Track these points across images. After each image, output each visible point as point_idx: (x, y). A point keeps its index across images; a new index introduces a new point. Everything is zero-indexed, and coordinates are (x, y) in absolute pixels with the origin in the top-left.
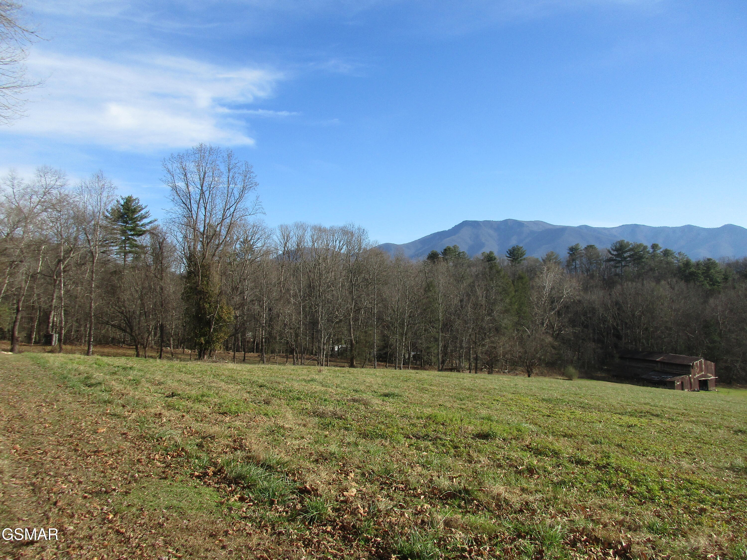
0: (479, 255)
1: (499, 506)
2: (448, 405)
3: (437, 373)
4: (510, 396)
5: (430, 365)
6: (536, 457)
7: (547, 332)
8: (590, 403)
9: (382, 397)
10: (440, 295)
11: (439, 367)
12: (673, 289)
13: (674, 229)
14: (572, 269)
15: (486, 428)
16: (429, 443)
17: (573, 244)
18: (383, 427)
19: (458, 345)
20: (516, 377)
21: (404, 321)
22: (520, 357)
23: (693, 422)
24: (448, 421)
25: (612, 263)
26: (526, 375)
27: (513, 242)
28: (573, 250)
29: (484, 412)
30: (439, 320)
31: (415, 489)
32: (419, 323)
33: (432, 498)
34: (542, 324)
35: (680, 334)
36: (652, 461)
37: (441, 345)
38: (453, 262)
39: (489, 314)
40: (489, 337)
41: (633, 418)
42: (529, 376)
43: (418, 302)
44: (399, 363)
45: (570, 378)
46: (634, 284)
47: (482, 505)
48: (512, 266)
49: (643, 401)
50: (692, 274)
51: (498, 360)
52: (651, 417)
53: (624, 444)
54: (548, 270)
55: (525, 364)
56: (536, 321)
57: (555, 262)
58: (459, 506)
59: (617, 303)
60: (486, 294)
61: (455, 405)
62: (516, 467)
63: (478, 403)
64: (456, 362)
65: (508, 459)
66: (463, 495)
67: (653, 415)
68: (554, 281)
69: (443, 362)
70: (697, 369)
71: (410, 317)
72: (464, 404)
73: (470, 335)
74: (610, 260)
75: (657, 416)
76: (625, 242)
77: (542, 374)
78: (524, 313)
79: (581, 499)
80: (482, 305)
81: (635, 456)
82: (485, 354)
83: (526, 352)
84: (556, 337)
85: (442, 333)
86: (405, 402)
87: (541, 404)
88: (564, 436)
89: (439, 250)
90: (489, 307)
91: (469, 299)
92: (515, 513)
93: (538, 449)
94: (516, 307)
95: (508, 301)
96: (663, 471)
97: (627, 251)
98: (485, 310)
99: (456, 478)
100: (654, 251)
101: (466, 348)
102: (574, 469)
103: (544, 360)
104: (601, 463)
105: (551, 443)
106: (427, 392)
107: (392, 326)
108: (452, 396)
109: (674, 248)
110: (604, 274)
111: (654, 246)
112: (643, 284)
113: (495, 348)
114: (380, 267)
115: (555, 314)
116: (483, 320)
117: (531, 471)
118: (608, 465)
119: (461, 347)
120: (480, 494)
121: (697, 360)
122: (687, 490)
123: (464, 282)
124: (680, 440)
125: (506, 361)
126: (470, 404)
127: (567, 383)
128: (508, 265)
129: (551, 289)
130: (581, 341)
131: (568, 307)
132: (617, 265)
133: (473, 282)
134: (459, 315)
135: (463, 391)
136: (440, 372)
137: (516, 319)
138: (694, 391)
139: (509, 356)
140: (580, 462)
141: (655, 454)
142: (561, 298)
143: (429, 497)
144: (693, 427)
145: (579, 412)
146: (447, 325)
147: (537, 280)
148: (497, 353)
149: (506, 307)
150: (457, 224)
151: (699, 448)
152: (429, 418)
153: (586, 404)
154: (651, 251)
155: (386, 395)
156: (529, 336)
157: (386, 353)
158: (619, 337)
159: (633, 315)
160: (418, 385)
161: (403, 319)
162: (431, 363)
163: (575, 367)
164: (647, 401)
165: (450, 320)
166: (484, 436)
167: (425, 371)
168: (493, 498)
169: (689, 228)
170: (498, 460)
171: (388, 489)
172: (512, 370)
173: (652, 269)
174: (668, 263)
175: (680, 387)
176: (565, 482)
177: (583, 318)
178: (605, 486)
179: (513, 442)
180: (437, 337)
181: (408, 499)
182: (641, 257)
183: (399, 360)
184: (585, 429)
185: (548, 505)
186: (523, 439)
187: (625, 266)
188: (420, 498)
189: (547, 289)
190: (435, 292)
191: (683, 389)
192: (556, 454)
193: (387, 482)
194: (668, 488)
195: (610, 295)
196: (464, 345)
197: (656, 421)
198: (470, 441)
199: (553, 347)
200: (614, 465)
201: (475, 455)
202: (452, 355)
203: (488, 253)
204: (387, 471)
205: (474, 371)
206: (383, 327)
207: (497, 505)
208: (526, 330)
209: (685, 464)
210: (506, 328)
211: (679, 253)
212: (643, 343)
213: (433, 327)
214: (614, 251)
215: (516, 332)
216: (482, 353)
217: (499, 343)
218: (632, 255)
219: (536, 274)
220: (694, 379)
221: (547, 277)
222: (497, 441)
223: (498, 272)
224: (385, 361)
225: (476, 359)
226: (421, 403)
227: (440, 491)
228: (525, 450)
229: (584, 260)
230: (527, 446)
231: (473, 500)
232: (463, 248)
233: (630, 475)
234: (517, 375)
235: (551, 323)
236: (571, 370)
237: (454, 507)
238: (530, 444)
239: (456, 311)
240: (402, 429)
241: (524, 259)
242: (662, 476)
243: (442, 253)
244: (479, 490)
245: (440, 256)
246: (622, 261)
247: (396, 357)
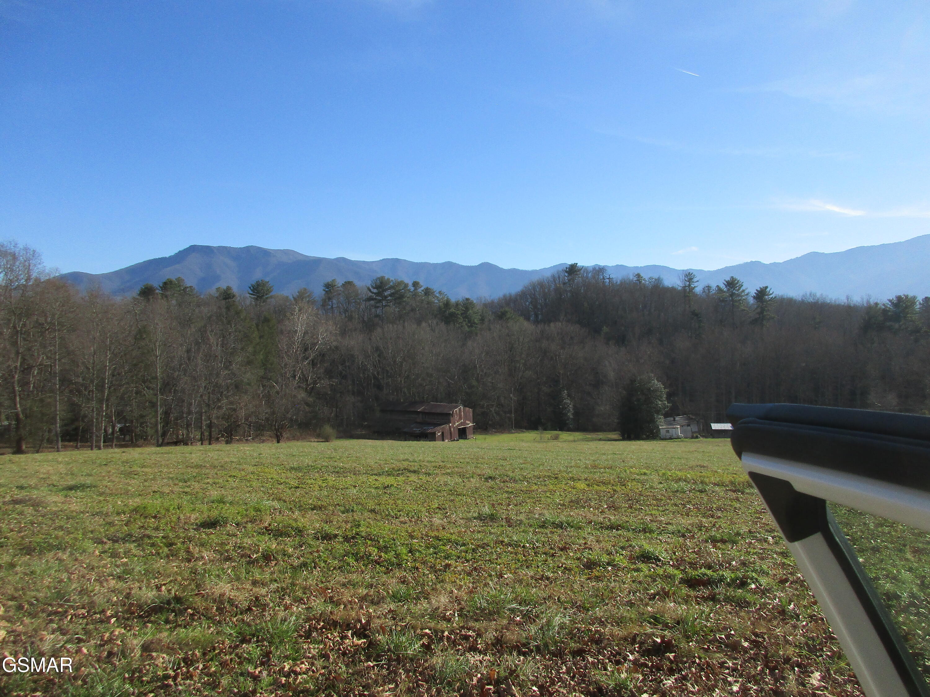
0: (213, 291)
1: (220, 610)
2: (166, 490)
3: (154, 449)
4: (251, 469)
5: (145, 440)
6: (276, 539)
7: (299, 387)
8: (346, 466)
9: (65, 492)
10: (158, 344)
11: (158, 441)
12: (434, 331)
13: (435, 266)
14: (328, 309)
15: (215, 514)
16: (132, 546)
17: (329, 280)
18: (61, 533)
19: (185, 410)
20: (262, 445)
21: (104, 382)
22: (267, 419)
23: (448, 474)
24: (163, 512)
25: (372, 302)
26: (275, 441)
27: (257, 275)
28: (329, 287)
29: (215, 493)
30: (156, 378)
31: (103, 611)
32: (128, 383)
33: (128, 619)
34: (294, 377)
35: (441, 380)
36: (405, 523)
37: (160, 411)
38: (176, 300)
39: (226, 368)
40: (227, 398)
41: (390, 478)
42: (278, 442)
43: (125, 355)
44: (98, 441)
45: (327, 440)
46: (395, 326)
47: (198, 613)
48: (256, 305)
49: (402, 457)
50: (453, 315)
51: (239, 426)
52: (408, 474)
53: (377, 508)
54: (300, 310)
55: (273, 428)
56: (286, 373)
57: (308, 302)
58: (167, 622)
59: (377, 349)
60: (223, 341)
61: (176, 489)
62: (250, 557)
63: (208, 483)
64: (182, 432)
65: (239, 547)
66: (173, 605)
67: (410, 471)
68: (307, 324)
69: (164, 434)
70: (456, 417)
71: (113, 376)
72: (189, 487)
73: (201, 396)
74: (370, 299)
75: (414, 472)
76: (386, 278)
77: (294, 438)
78: (272, 364)
79: (324, 580)
80: (216, 356)
81: (388, 520)
82: (222, 418)
83: (273, 413)
84: (310, 392)
85: (162, 394)
86: (101, 494)
87: (289, 475)
88: (313, 509)
89: (156, 283)
90: (226, 359)
91: (199, 349)
92: (241, 613)
93: (279, 530)
94: (262, 357)
95: (250, 349)
96: (414, 532)
97: (387, 289)
98: (221, 362)
99: (164, 584)
100: (416, 289)
101: (196, 413)
102: (319, 546)
103: (296, 420)
104: (350, 534)
105: (296, 520)
106: (136, 477)
107: (85, 390)
108: (172, 478)
109: (435, 287)
110: (364, 315)
111: (415, 284)
112: (404, 327)
113: (235, 410)
114: (63, 306)
115: (309, 364)
116: (218, 375)
117: (267, 557)
118: (358, 534)
119: (190, 412)
120: (198, 599)
121: (456, 407)
122: (435, 548)
123: (192, 326)
124: (435, 495)
125: (250, 425)
126: (197, 485)
127: (322, 446)
128: (251, 304)
129: (304, 333)
130: (339, 395)
131: (324, 355)
132: (378, 305)
133: (205, 326)
134: (185, 371)
135: (189, 470)
136: (158, 448)
137: (261, 372)
138: (454, 440)
139: (253, 419)
140: (327, 537)
141: (407, 514)
142: (315, 344)
143: (124, 618)
144: (448, 479)
145: (331, 479)
146: (168, 384)
147: (287, 323)
148: (237, 416)
149: (248, 357)
150: (182, 249)
151: (452, 501)
152: (136, 510)
153: (341, 468)
154: (412, 289)
155: (71, 488)
156: (278, 393)
157: (76, 429)
158: (379, 387)
159: (395, 362)
160: (123, 469)
161: (103, 380)
162: (147, 436)
163: (333, 427)
164: (406, 457)
165: (174, 378)
166: (211, 524)
167: (137, 449)
168: (215, 601)
169: (449, 266)
170: (227, 551)
171: (60, 620)
172: (257, 436)
173: (413, 310)
174: (429, 303)
175: (441, 438)
176: (307, 563)
177: (340, 368)
178: (351, 561)
179: (249, 525)
180: (155, 400)
181: (91, 627)
182: (402, 297)
183: (97, 436)
184: (337, 498)
185: (283, 595)
186: (261, 521)
187: (386, 306)
188: (110, 622)
189: (299, 334)
190: (150, 341)
191: (443, 440)
192: (300, 532)
193: (60, 610)
194: (417, 550)
195: (370, 339)
196: (193, 409)
197: (413, 478)
198: (192, 533)
199: (307, 404)
200: (363, 534)
201: (195, 551)
202: (176, 424)
203: (225, 288)
204: (60, 595)
205: (207, 442)
206: (71, 391)
207: (218, 609)
208: (274, 386)
209: (437, 521)
210: (249, 384)
211: (440, 292)
212: (404, 393)
213: (148, 388)
214: (374, 288)
215: (261, 388)
216: (218, 418)
217: (240, 404)
218: (393, 293)
219: (285, 316)
220: (454, 428)
221: (298, 320)
222: (229, 527)
223: (238, 313)
224: (76, 440)
225: (210, 426)
226: (127, 492)
227: (140, 607)
228: (263, 534)
229: (341, 298)
230: (266, 528)
231: (186, 609)
232: (190, 281)
233: (379, 542)
234: (263, 441)
235: (304, 375)
236: (328, 429)
237: (159, 624)
238: (270, 525)
239: (181, 365)
240: (92, 532)
241: (271, 297)
242: (412, 537)
243: (161, 287)
244: (196, 595)
245: (157, 291)
246: (383, 300)
247: (92, 433)
